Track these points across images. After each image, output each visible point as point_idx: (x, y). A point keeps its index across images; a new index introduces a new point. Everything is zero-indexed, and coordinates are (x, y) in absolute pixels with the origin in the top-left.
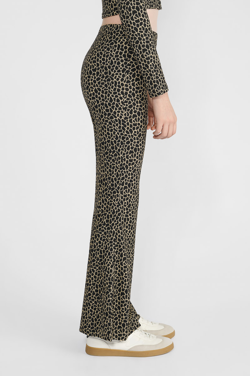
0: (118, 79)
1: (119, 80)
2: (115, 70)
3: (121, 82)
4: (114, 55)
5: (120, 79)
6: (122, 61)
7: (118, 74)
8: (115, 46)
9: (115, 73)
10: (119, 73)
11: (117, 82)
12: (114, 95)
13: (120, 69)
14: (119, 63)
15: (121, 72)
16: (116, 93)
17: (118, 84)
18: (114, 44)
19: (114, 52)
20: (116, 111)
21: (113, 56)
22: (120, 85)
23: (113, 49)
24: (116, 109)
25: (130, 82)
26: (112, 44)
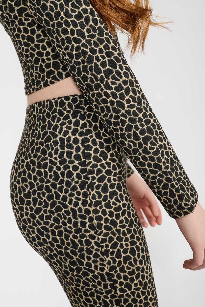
0: (76, 204)
1: (78, 204)
2: (65, 189)
3: (83, 208)
4: (58, 162)
5: (80, 202)
6: (75, 168)
7: (74, 195)
8: (56, 143)
9: (68, 193)
10: (75, 192)
11: (77, 209)
12: (78, 235)
13: (76, 185)
14: (70, 174)
15: (79, 190)
16: (80, 230)
17: (78, 213)
18: (53, 139)
19: (56, 156)
20: (91, 261)
21: (56, 163)
22: (83, 213)
23: (52, 150)
24: (89, 258)
25: (100, 203)
26: (49, 139)
